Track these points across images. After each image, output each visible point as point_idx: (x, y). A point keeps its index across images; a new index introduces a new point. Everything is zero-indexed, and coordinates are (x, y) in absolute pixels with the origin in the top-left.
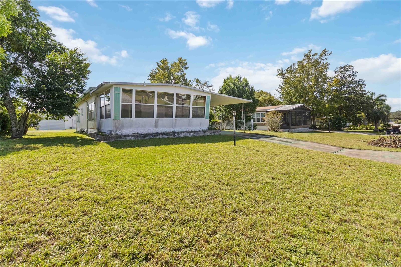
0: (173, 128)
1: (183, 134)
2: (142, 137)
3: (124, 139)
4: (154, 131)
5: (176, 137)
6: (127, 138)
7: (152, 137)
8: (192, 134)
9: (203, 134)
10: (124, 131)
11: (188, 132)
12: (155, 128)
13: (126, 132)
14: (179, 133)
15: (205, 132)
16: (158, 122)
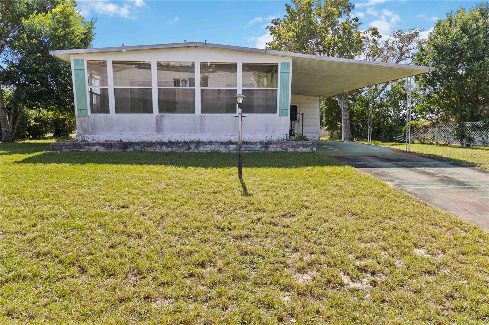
0: (196, 133)
1: (208, 146)
2: (119, 147)
3: (86, 150)
4: (152, 137)
5: (191, 151)
6: (91, 148)
7: (138, 148)
8: (232, 147)
9: (263, 149)
10: (97, 136)
11: (222, 143)
12: (156, 133)
13: (102, 137)
14: (198, 144)
15: (267, 144)
16: (161, 121)
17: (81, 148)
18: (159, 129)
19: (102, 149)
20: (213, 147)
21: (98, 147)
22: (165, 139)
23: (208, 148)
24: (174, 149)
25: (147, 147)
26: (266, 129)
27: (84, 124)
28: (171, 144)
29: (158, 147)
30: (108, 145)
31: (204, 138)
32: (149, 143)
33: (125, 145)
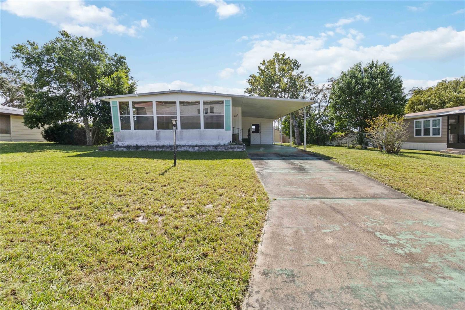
0: (178, 140)
2: (135, 148)
3: (117, 150)
6: (119, 149)
7: (144, 149)
9: (214, 149)
10: (124, 142)
11: (190, 146)
12: (156, 141)
13: (126, 143)
14: (178, 146)
15: (216, 147)
16: (159, 134)
17: (114, 149)
18: (158, 138)
19: (125, 149)
20: (185, 148)
21: (123, 148)
22: (161, 144)
23: (183, 149)
24: (163, 150)
25: (149, 148)
26: (218, 138)
27: (118, 136)
28: (163, 146)
29: (155, 148)
30: (128, 147)
31: (183, 143)
32: (150, 146)
33: (137, 147)
